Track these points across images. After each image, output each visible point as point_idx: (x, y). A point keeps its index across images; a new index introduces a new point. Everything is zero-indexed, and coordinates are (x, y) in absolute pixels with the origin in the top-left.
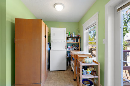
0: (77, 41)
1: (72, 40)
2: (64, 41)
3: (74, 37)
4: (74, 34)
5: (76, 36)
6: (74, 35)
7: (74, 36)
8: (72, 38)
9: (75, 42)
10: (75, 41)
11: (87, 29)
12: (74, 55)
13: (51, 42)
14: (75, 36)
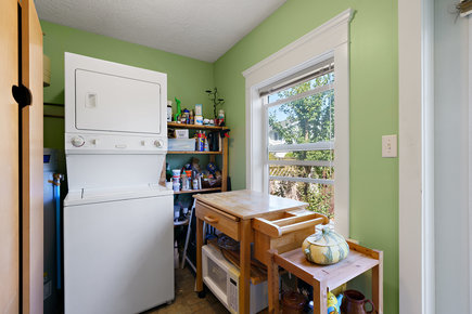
0: (214, 146)
1: (194, 140)
2: (157, 144)
3: (200, 124)
4: (199, 109)
5: (210, 122)
6: (199, 118)
7: (199, 120)
8: (193, 133)
9: (203, 150)
10: (207, 147)
11: (262, 94)
12: (239, 219)
13: (68, 147)
14: (207, 121)
